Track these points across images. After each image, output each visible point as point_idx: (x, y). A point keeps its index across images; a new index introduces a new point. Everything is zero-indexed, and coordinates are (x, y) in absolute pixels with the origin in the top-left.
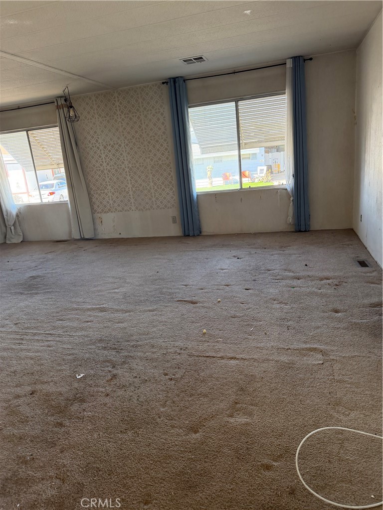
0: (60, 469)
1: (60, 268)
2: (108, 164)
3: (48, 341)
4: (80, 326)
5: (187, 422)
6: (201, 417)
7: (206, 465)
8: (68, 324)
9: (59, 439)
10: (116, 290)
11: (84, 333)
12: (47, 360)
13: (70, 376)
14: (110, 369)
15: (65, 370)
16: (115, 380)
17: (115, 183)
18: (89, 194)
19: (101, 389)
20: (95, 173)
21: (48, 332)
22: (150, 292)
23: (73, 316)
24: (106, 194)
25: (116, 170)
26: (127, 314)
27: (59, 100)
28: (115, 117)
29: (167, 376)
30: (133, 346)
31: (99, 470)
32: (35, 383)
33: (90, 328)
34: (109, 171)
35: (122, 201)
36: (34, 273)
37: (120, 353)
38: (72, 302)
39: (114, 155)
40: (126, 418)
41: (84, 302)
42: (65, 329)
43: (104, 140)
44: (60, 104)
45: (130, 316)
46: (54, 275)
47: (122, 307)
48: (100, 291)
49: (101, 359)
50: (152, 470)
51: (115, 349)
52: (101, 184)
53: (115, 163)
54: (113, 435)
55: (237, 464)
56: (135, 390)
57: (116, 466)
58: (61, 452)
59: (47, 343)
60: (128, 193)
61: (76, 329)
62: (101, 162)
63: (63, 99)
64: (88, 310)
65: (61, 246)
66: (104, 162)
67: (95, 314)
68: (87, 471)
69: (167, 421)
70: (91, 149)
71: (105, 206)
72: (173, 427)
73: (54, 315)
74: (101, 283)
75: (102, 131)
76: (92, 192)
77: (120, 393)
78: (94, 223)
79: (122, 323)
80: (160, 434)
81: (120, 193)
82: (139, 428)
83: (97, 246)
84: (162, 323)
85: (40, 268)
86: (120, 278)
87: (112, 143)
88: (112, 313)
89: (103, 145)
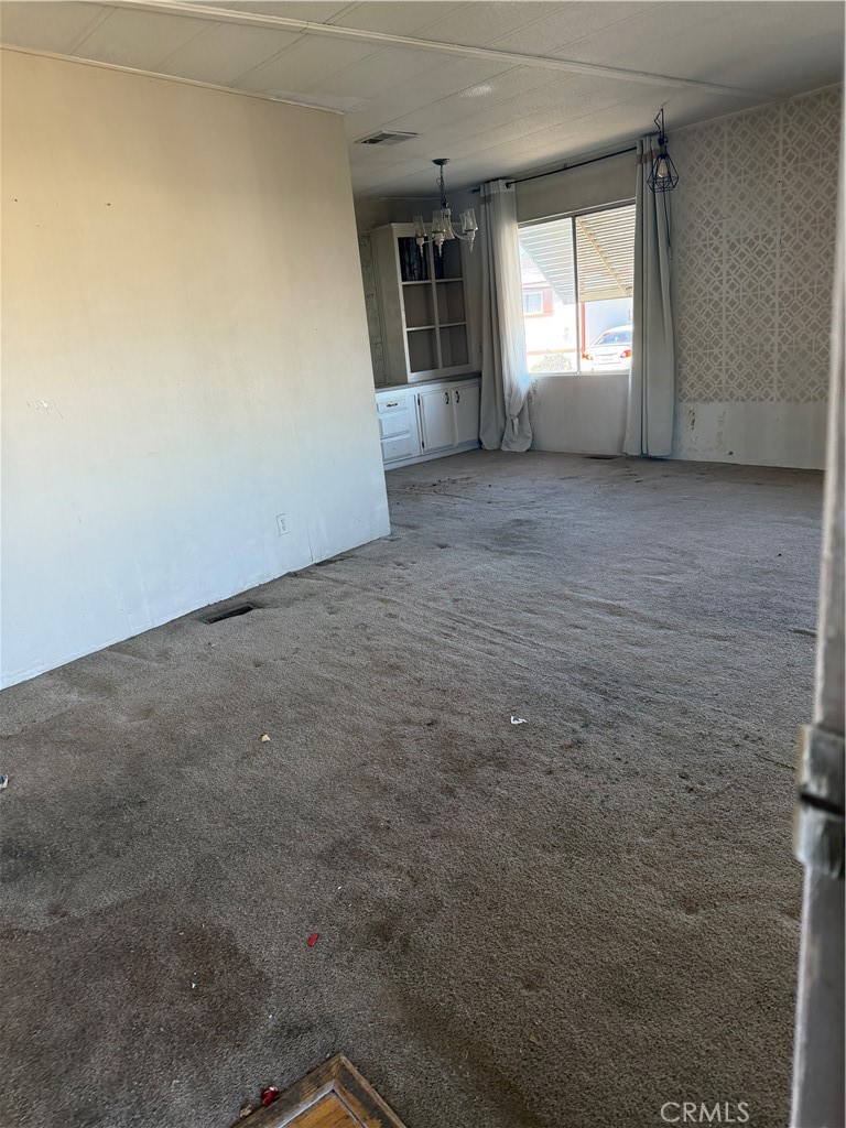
0: (418, 862)
1: (573, 511)
2: (732, 286)
3: (494, 643)
4: (560, 632)
5: (682, 884)
6: (717, 886)
7: (679, 980)
8: (541, 621)
9: (439, 814)
10: (662, 578)
11: (561, 646)
12: (476, 675)
13: (502, 716)
14: (577, 727)
15: (497, 701)
16: (576, 751)
17: (741, 332)
18: (677, 355)
19: (543, 758)
20: (700, 306)
21: (499, 628)
22: (738, 596)
23: (554, 609)
24: (716, 358)
25: (750, 302)
26: (662, 632)
27: (646, 142)
28: (771, 171)
29: (684, 781)
30: (642, 699)
31: (476, 892)
32: (442, 709)
33: (576, 639)
34: (732, 303)
35: (749, 376)
36: (521, 515)
37: (611, 703)
38: (564, 583)
39: (750, 264)
40: (563, 826)
41: (586, 588)
42: (529, 631)
43: (733, 229)
44: (646, 150)
45: (666, 637)
46: (556, 524)
47: (659, 615)
48: (629, 572)
49: (569, 703)
50: (566, 936)
51: (605, 693)
52: (708, 334)
53: (750, 285)
54: (526, 846)
55: (750, 1012)
56: (605, 783)
57: (508, 900)
58: (433, 837)
59: (489, 647)
60: (767, 356)
61: (550, 635)
62: (717, 283)
63: (655, 139)
64: (589, 604)
65: (596, 467)
66: (724, 282)
67: (597, 616)
68: (456, 886)
69: (640, 864)
70: (700, 251)
71: (708, 386)
72: (647, 880)
73: (524, 599)
74: (639, 555)
75: (733, 208)
76: (684, 353)
77: (576, 777)
78: (675, 425)
79: (642, 646)
80: (615, 883)
81: (749, 357)
82: (580, 854)
83: (667, 476)
84: (730, 671)
85: (539, 507)
86: (683, 553)
87: (751, 236)
88: (632, 621)
89: (728, 242)
